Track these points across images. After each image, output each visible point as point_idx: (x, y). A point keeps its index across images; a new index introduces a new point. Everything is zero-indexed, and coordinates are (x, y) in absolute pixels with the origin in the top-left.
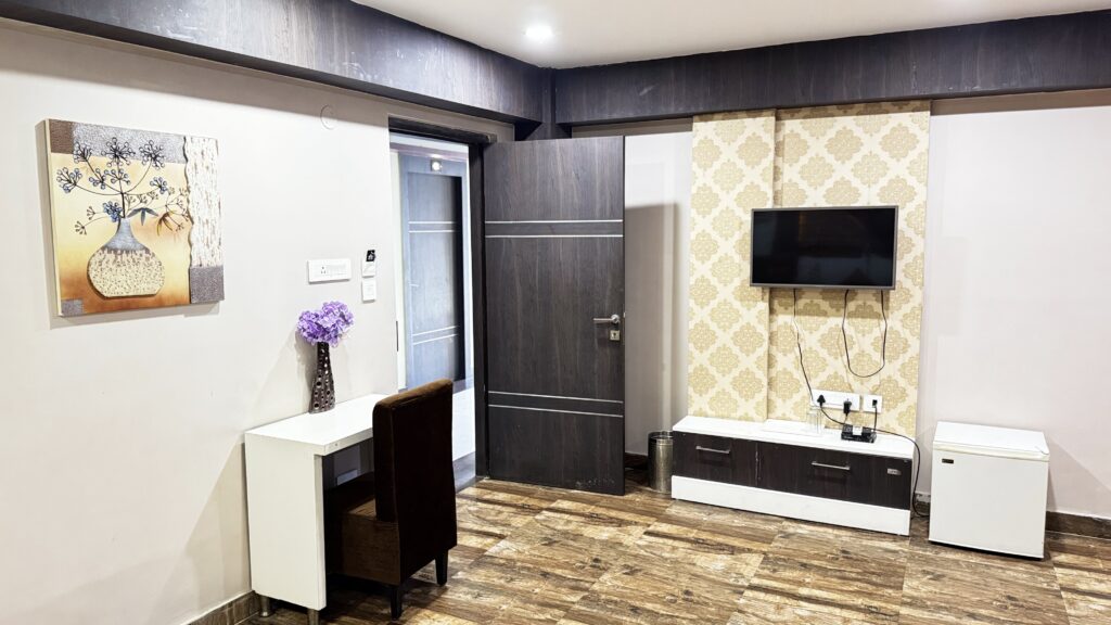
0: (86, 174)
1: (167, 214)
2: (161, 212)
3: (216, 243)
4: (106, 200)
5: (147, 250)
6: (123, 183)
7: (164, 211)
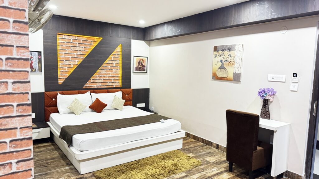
0: (218, 55)
1: (230, 62)
2: (229, 61)
3: (239, 68)
4: (220, 59)
5: (226, 69)
6: (224, 56)
7: (230, 61)
